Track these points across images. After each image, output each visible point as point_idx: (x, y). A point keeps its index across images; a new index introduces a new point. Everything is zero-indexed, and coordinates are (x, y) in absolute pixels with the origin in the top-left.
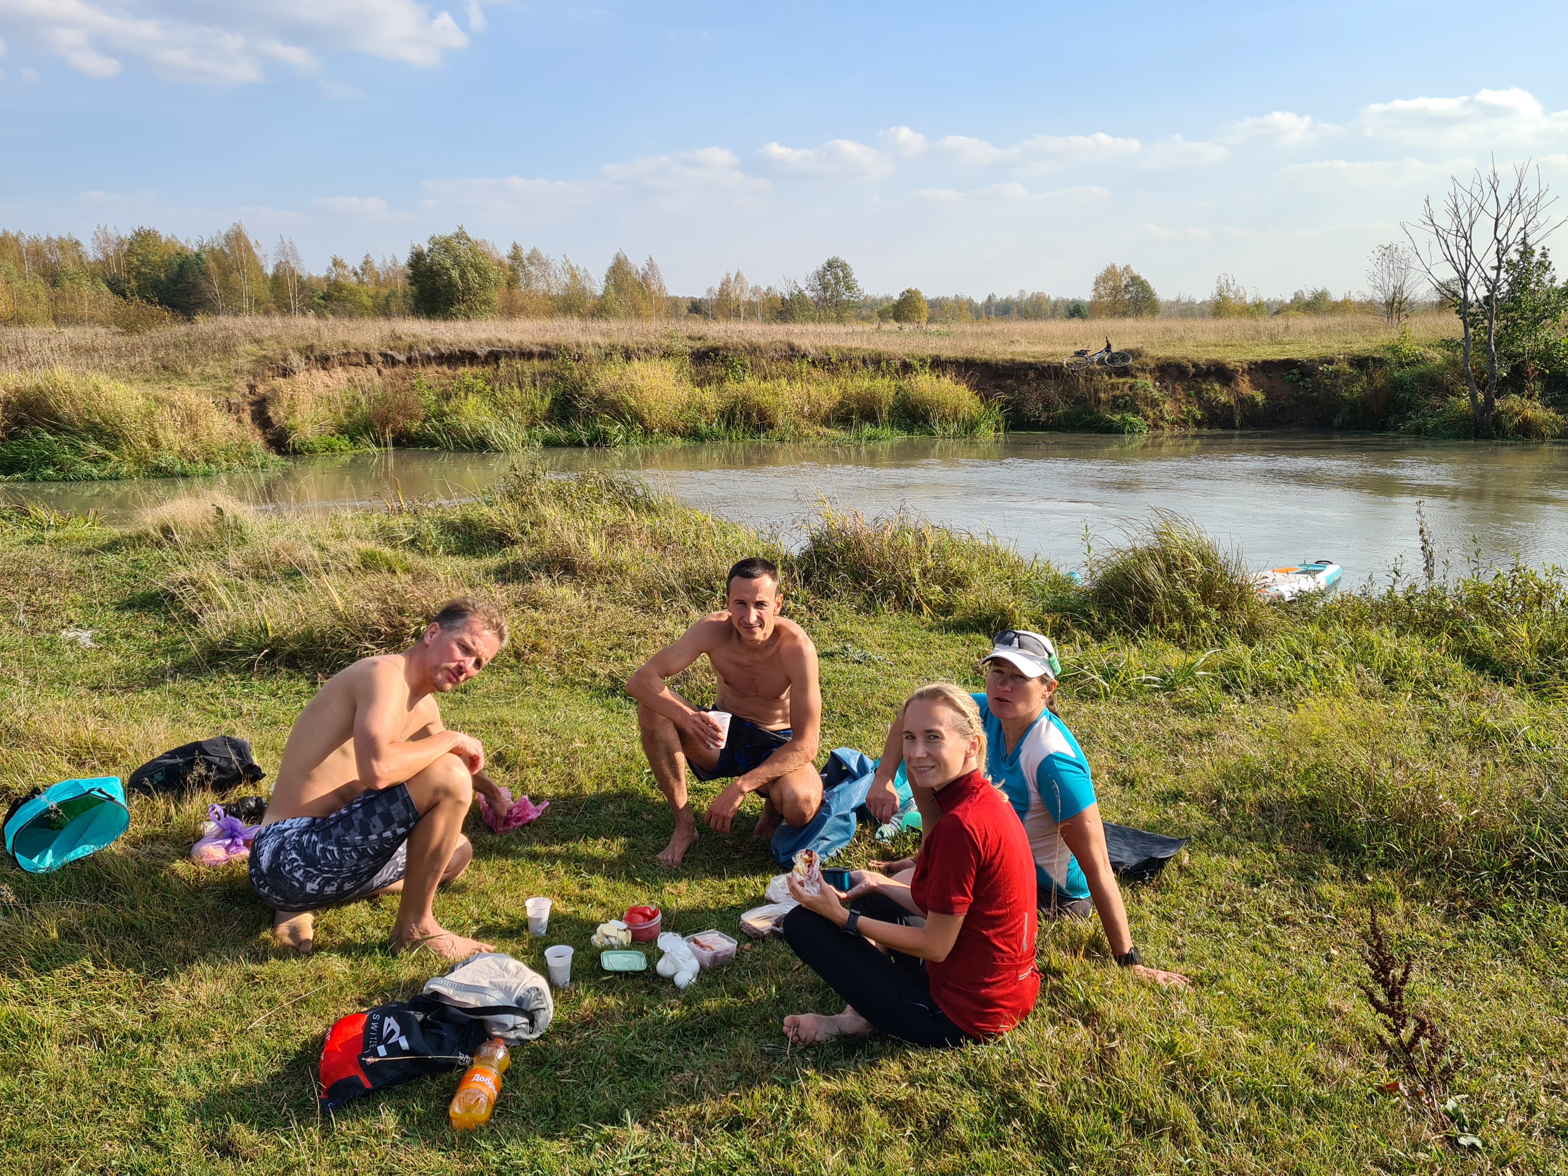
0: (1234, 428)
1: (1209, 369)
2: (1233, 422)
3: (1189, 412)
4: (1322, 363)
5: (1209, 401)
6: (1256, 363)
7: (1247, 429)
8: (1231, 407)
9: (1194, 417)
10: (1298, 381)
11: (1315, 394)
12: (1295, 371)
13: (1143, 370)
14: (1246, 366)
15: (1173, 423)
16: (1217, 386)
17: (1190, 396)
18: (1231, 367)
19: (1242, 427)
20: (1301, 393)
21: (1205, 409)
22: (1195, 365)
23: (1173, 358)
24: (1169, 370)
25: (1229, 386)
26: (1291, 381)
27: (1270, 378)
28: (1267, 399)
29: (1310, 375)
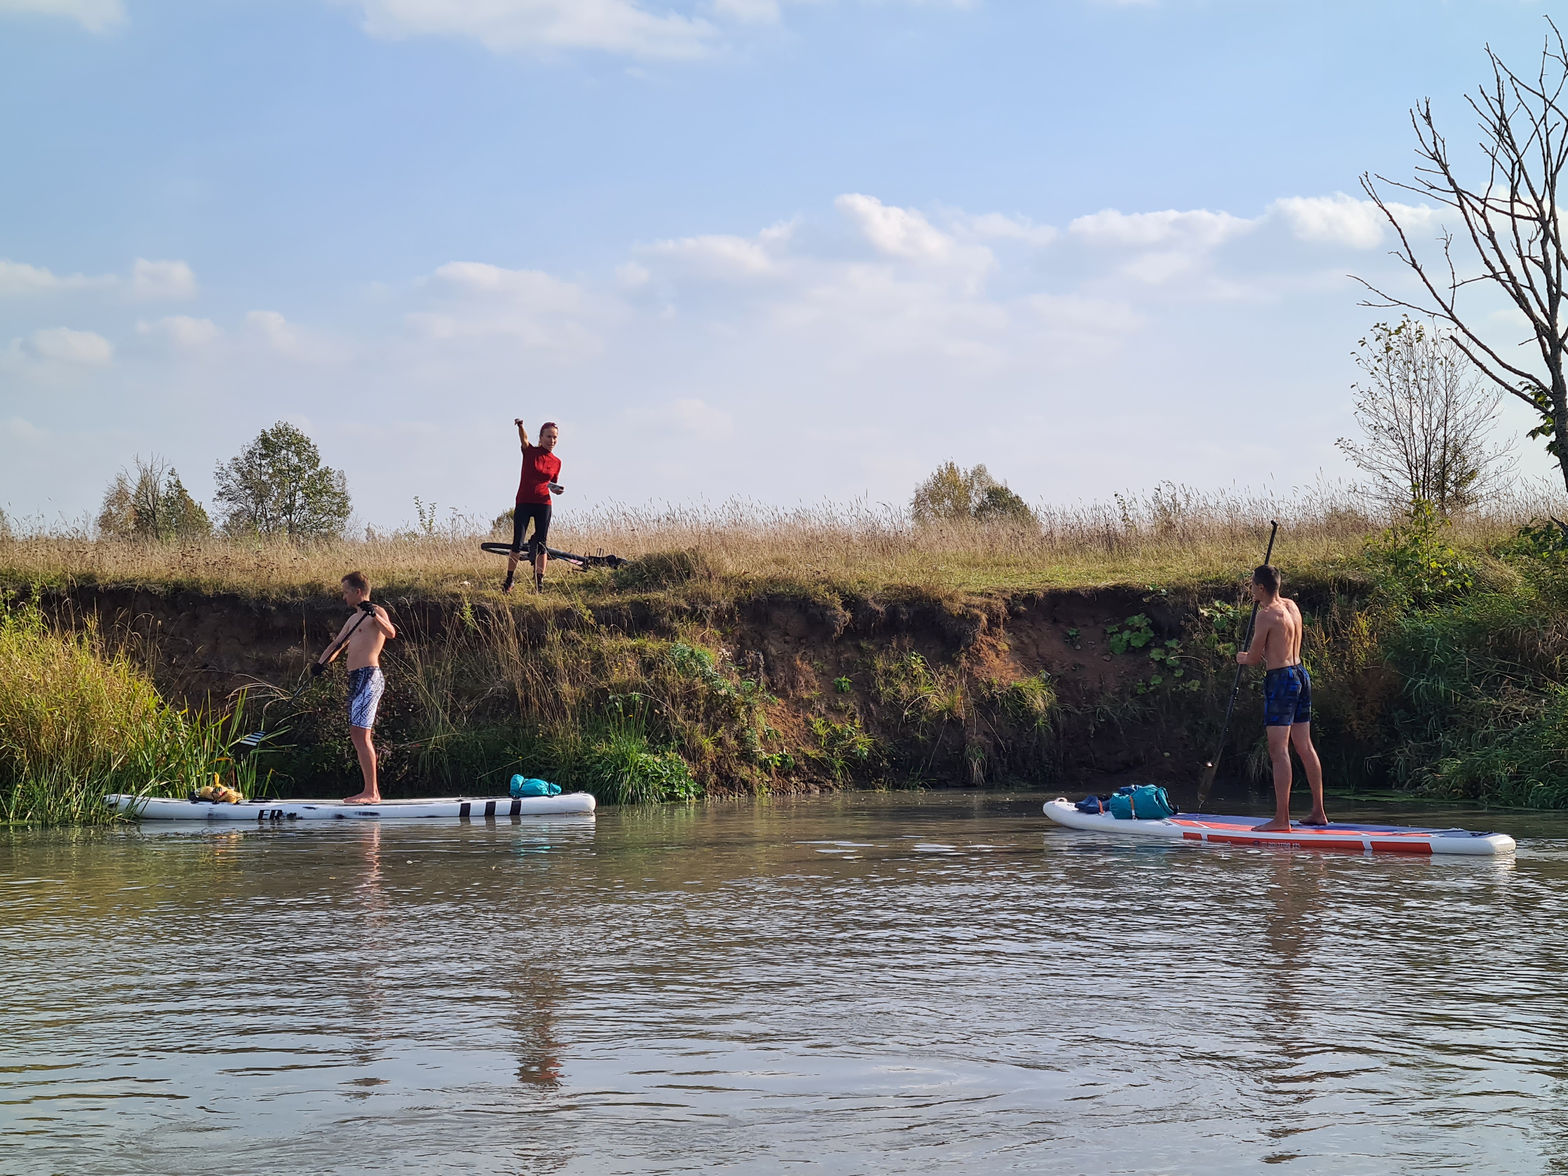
0: (969, 785)
1: (893, 612)
2: (966, 768)
3: (835, 738)
4: (1206, 597)
5: (895, 706)
6: (1030, 599)
7: (1008, 787)
8: (955, 722)
9: (849, 753)
10: (1147, 648)
11: (1195, 685)
12: (1137, 620)
13: (696, 616)
14: (1000, 606)
15: (785, 771)
16: (917, 663)
17: (838, 690)
18: (956, 608)
19: (991, 781)
20: (1156, 681)
21: (885, 728)
22: (852, 602)
23: (788, 582)
24: (777, 615)
25: (954, 664)
26: (1130, 650)
27: (1071, 641)
28: (1060, 700)
29: (1177, 632)
